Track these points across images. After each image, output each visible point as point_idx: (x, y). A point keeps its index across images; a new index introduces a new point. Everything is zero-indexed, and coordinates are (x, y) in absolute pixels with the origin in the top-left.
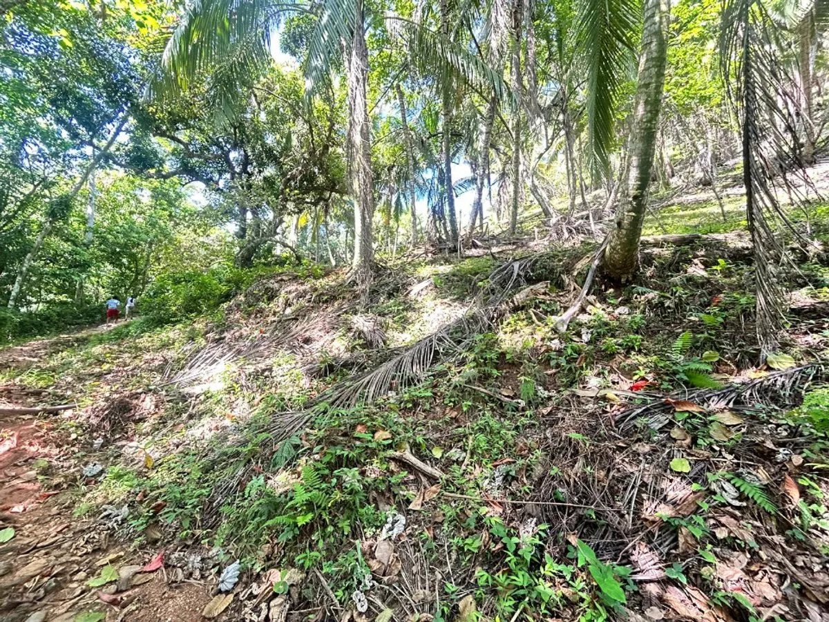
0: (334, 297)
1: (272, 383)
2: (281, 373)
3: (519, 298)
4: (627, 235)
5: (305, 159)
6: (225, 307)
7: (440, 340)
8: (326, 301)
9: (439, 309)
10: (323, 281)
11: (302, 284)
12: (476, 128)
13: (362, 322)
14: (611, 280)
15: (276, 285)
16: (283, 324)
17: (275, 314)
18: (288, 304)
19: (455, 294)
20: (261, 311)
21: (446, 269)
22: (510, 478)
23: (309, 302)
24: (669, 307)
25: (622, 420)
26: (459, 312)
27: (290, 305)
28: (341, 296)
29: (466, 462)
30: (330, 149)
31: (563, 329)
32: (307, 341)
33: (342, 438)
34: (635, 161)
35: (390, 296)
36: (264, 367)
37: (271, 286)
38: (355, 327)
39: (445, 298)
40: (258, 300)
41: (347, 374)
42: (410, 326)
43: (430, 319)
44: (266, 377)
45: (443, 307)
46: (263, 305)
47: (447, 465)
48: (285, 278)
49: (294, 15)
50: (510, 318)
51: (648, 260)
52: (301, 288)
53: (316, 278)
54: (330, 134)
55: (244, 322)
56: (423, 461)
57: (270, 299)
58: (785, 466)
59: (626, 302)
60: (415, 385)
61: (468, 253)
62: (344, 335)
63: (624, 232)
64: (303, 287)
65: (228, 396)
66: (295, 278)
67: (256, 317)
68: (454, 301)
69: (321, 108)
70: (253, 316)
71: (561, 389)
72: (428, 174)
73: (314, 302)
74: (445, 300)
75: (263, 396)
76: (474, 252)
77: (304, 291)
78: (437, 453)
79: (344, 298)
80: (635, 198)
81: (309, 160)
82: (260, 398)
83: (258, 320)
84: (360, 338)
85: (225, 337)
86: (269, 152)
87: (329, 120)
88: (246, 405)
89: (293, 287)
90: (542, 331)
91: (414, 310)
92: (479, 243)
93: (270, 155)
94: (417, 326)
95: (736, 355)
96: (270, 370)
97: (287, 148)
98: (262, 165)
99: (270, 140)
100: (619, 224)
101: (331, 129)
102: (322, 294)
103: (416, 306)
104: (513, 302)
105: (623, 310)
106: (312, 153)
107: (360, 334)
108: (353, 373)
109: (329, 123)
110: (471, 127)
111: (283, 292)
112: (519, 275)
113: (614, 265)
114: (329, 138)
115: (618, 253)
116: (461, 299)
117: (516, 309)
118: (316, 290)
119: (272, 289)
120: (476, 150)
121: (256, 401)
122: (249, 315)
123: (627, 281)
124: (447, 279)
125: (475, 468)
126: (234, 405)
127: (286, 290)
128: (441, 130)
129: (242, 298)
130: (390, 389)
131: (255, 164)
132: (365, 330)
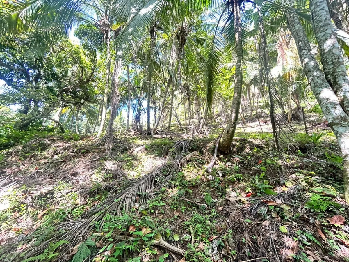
0: (88, 151)
1: (52, 202)
2: (59, 195)
3: (188, 157)
4: (230, 136)
5: (76, 83)
6: (5, 152)
7: (156, 175)
8: (83, 153)
9: (149, 160)
10: (81, 142)
11: (67, 143)
12: (156, 89)
13: (110, 165)
14: (222, 152)
15: (49, 142)
16: (56, 165)
17: (45, 158)
18: (55, 153)
19: (156, 153)
20: (35, 156)
21: (148, 142)
22: (221, 248)
23: (72, 152)
24: (245, 163)
25: (251, 211)
26: (160, 162)
27: (57, 154)
28: (93, 151)
29: (193, 241)
30: (90, 82)
31: (210, 170)
32: (75, 175)
33: (120, 236)
34: (234, 111)
35: (122, 152)
36: (46, 192)
37: (45, 142)
38: (106, 168)
39: (152, 155)
40: (33, 150)
41: (108, 194)
42: (135, 168)
43: (146, 164)
44: (48, 198)
45: (151, 159)
46: (36, 152)
47: (185, 244)
48: (55, 139)
49: (85, 24)
50: (186, 165)
51: (234, 146)
52: (66, 145)
53: (76, 140)
54: (91, 76)
55: (21, 162)
56: (170, 244)
57: (43, 149)
58: (314, 225)
59: (229, 161)
60: (149, 199)
61: (154, 136)
62: (100, 172)
63: (229, 134)
64: (68, 145)
65: (13, 214)
66: (62, 139)
67: (30, 159)
68: (156, 156)
69: (89, 64)
70: (28, 159)
71: (219, 198)
72: (135, 102)
73: (76, 152)
74: (152, 156)
75: (45, 212)
76: (156, 136)
77: (68, 147)
78: (176, 238)
79: (94, 152)
80: (234, 123)
81: (78, 84)
82: (43, 213)
83: (32, 161)
84: (110, 174)
85: (6, 172)
86: (54, 75)
87: (92, 69)
88: (29, 220)
89: (61, 144)
90: (201, 172)
91: (137, 160)
92: (159, 133)
93: (54, 77)
94: (140, 168)
95: (273, 182)
96: (52, 194)
97: (65, 76)
98: (48, 80)
99: (56, 70)
100: (228, 132)
101: (92, 74)
102: (81, 149)
103: (137, 158)
104: (186, 158)
105: (229, 164)
106: (80, 81)
107: (109, 171)
108: (110, 194)
109: (92, 71)
110: (154, 88)
111: (53, 146)
112: (185, 147)
113: (224, 147)
114: (90, 77)
115: (226, 142)
116: (160, 156)
117: (188, 161)
118: (76, 146)
119: (45, 144)
120: (156, 97)
121: (39, 216)
122: (25, 158)
123: (228, 153)
124: (152, 146)
125: (200, 244)
126: (19, 221)
127: (55, 145)
128: (141, 86)
129: (20, 148)
130: (136, 202)
131: (44, 79)
132: (113, 169)
